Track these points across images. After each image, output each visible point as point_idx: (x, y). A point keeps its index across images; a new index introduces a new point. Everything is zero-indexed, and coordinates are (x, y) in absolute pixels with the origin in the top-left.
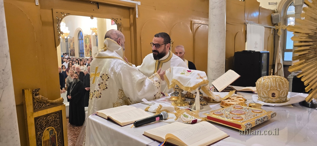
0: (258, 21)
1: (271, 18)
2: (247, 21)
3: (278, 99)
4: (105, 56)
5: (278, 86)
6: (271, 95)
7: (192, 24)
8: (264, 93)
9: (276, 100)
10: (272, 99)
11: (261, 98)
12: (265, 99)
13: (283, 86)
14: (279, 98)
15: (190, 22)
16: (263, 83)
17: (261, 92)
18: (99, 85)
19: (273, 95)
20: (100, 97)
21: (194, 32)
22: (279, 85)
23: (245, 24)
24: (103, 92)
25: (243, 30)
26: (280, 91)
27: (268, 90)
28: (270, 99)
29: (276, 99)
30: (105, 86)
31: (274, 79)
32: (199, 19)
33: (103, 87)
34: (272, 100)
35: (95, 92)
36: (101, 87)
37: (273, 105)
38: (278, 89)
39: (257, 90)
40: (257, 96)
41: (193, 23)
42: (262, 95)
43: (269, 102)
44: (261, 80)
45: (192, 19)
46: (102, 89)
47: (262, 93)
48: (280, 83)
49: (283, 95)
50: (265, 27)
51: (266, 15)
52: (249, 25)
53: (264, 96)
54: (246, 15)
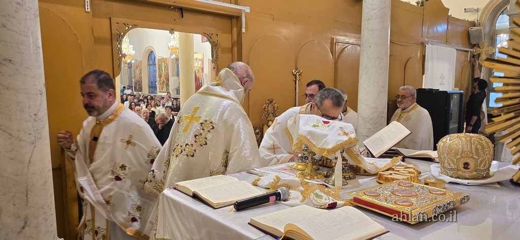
0: (446, 40)
1: (468, 35)
2: (427, 39)
3: (475, 173)
5: (474, 152)
6: (461, 166)
7: (333, 44)
8: (450, 162)
9: (471, 174)
10: (465, 172)
11: (445, 170)
12: (452, 172)
13: (483, 152)
14: (476, 171)
15: (330, 41)
16: (449, 146)
17: (446, 161)
18: (196, 136)
19: (466, 166)
20: (193, 156)
21: (337, 56)
22: (477, 149)
23: (423, 45)
24: (199, 149)
25: (419, 54)
26: (477, 160)
27: (458, 157)
28: (460, 173)
29: (470, 172)
30: (204, 140)
31: (468, 139)
32: (346, 36)
33: (200, 141)
34: (464, 174)
35: (187, 146)
36: (197, 140)
37: (466, 182)
38: (474, 157)
39: (439, 157)
40: (438, 167)
41: (335, 42)
42: (446, 165)
43: (458, 178)
44: (447, 140)
45: (334, 35)
46: (198, 143)
47: (448, 161)
48: (478, 147)
49: (482, 166)
50: (457, 50)
51: (460, 29)
52: (430, 45)
53: (451, 168)
54: (425, 30)
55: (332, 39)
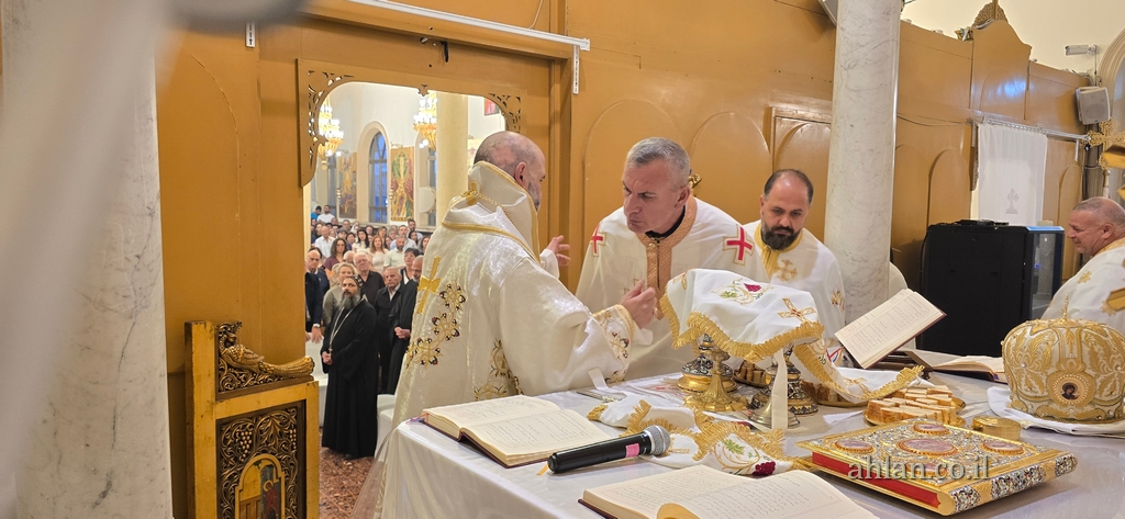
0: (1024, 114)
1: (1075, 105)
2: (980, 112)
3: (1089, 408)
4: (465, 224)
5: (1087, 360)
6: (1058, 391)
7: (770, 119)
8: (1033, 382)
9: (1080, 411)
11: (1020, 401)
12: (1036, 406)
13: (1108, 362)
14: (1091, 403)
15: (763, 113)
16: (1030, 346)
17: (1023, 379)
18: (434, 320)
19: (1069, 391)
20: (435, 362)
21: (777, 146)
22: (1093, 354)
23: (972, 125)
24: (444, 346)
25: (961, 146)
26: (1094, 379)
27: (1050, 372)
28: (1054, 406)
29: (1079, 406)
30: (452, 326)
31: (1074, 331)
32: (798, 103)
33: (445, 330)
34: (1064, 410)
35: (421, 344)
36: (440, 329)
37: (1068, 427)
38: (1087, 371)
39: (1008, 371)
40: (1006, 393)
41: (773, 115)
42: (1024, 387)
43: (1050, 417)
44: (1024, 332)
45: (772, 100)
46: (442, 335)
47: (1027, 380)
48: (1097, 350)
49: (1106, 393)
50: (1048, 136)
51: (1056, 90)
52: (988, 126)
53: (1034, 395)
54: (976, 92)
55: (769, 110)
